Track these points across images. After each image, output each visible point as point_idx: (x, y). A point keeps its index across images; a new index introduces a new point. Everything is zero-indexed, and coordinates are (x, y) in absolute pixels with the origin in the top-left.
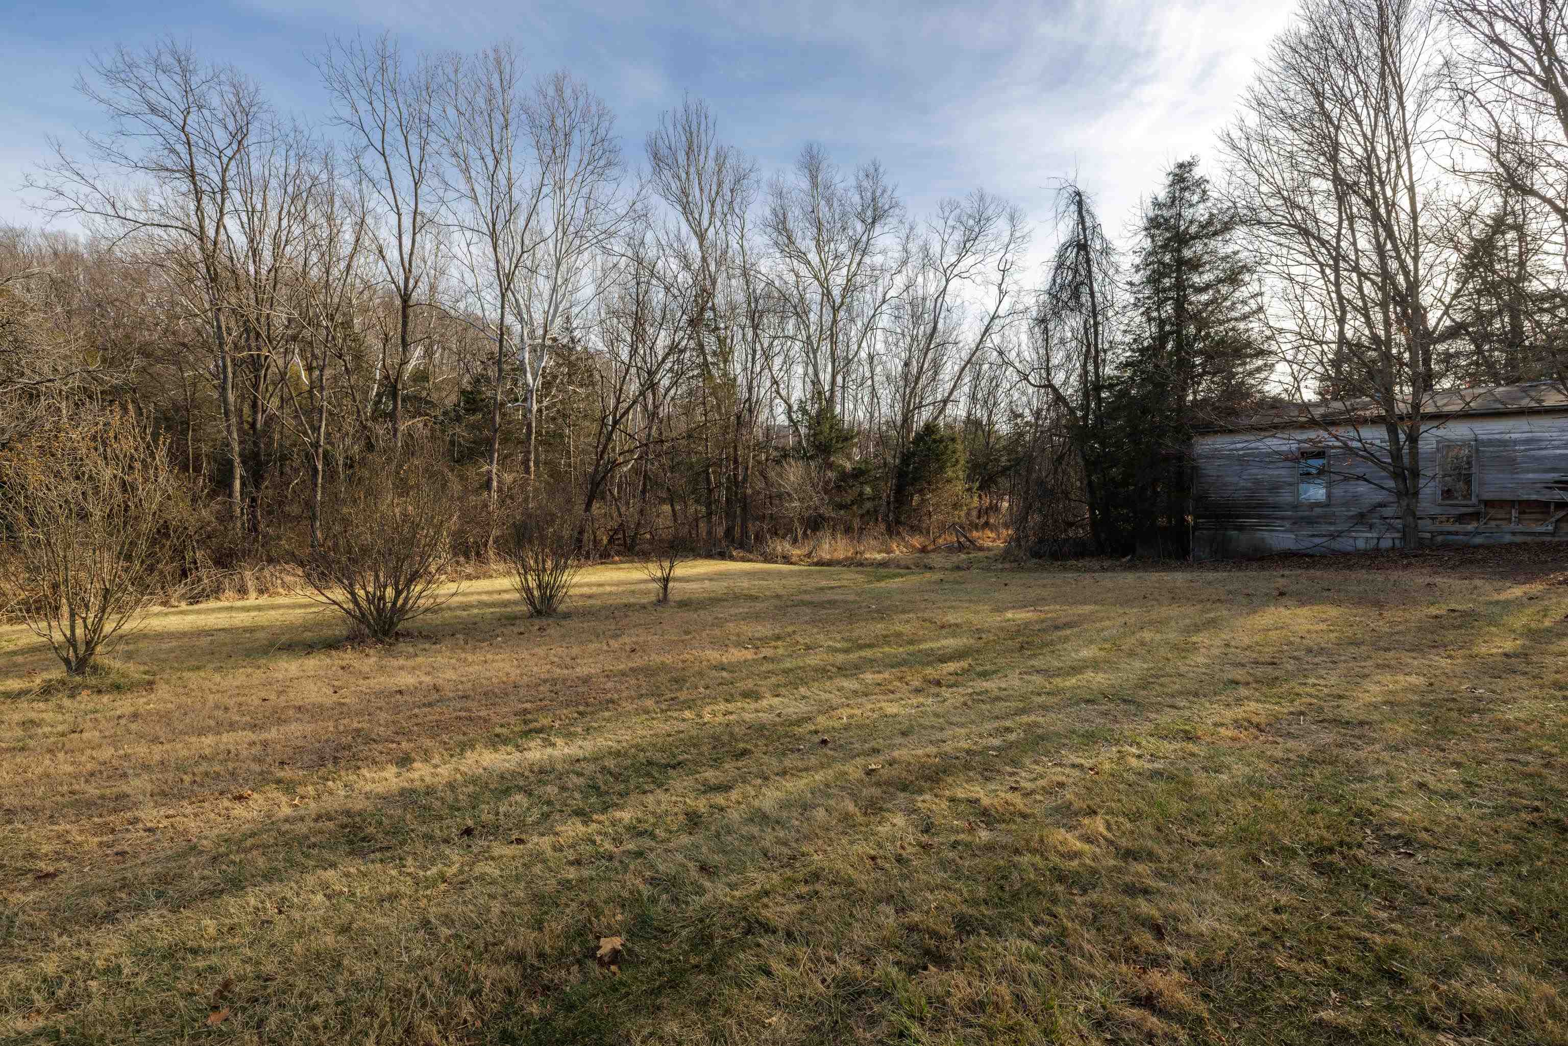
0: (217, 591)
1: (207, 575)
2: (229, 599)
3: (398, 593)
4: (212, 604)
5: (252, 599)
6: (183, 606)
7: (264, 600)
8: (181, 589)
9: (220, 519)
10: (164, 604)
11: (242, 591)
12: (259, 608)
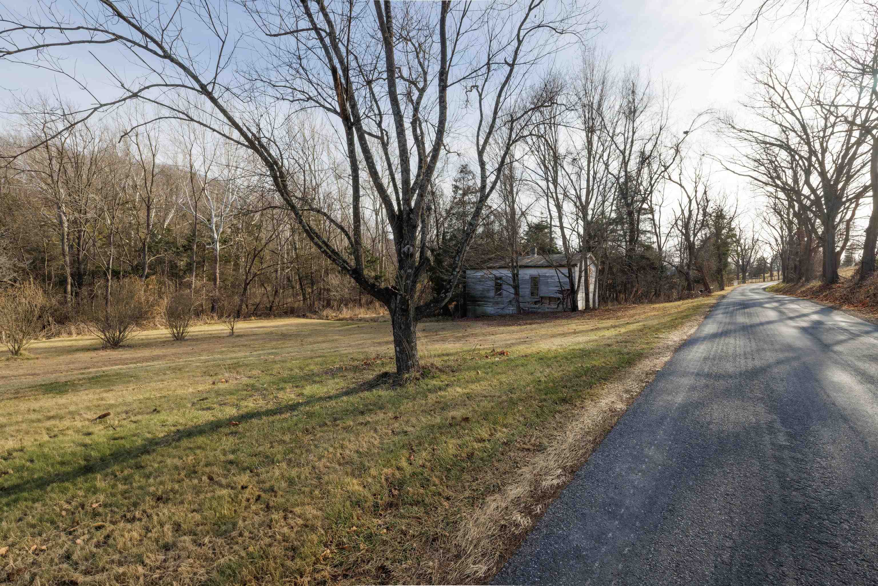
0: (58, 334)
1: (54, 328)
2: (64, 337)
3: (120, 333)
4: (57, 339)
5: (74, 337)
6: (44, 339)
7: (79, 337)
8: (43, 333)
9: (61, 304)
10: (36, 339)
11: (70, 334)
12: (76, 340)
